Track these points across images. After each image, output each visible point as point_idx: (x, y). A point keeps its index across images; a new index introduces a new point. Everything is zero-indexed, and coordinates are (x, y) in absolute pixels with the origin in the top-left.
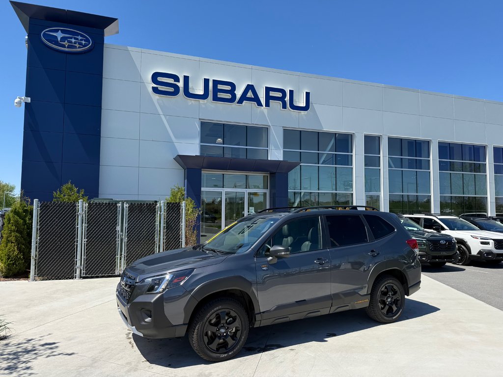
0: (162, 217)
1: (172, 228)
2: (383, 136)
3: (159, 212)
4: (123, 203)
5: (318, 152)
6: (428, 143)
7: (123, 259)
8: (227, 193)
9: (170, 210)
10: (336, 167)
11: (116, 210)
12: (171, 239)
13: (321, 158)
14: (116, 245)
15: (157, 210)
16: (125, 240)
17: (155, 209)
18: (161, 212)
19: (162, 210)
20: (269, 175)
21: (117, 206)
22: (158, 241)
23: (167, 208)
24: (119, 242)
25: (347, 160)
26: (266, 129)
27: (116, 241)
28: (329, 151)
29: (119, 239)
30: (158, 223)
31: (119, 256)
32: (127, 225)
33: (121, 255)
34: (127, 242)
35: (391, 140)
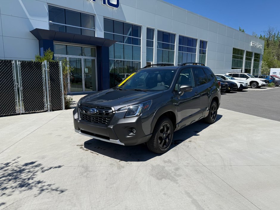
0: (47, 72)
1: (54, 80)
2: (155, 29)
3: (44, 69)
4: (16, 61)
5: (123, 35)
6: (174, 35)
7: (21, 102)
8: (70, 58)
9: (52, 67)
10: (133, 46)
11: (11, 66)
12: (54, 87)
13: (125, 39)
14: (14, 92)
15: (42, 67)
16: (21, 89)
17: (41, 66)
18: (45, 68)
19: (46, 67)
20: (96, 48)
21: (11, 63)
22: (45, 89)
23: (49, 65)
24: (17, 90)
25: (138, 42)
26: (93, 17)
27: (14, 89)
28: (129, 35)
29: (17, 88)
30: (44, 76)
31: (17, 100)
32: (21, 77)
33: (19, 99)
34: (23, 90)
35: (159, 32)
